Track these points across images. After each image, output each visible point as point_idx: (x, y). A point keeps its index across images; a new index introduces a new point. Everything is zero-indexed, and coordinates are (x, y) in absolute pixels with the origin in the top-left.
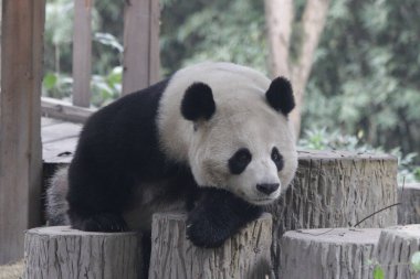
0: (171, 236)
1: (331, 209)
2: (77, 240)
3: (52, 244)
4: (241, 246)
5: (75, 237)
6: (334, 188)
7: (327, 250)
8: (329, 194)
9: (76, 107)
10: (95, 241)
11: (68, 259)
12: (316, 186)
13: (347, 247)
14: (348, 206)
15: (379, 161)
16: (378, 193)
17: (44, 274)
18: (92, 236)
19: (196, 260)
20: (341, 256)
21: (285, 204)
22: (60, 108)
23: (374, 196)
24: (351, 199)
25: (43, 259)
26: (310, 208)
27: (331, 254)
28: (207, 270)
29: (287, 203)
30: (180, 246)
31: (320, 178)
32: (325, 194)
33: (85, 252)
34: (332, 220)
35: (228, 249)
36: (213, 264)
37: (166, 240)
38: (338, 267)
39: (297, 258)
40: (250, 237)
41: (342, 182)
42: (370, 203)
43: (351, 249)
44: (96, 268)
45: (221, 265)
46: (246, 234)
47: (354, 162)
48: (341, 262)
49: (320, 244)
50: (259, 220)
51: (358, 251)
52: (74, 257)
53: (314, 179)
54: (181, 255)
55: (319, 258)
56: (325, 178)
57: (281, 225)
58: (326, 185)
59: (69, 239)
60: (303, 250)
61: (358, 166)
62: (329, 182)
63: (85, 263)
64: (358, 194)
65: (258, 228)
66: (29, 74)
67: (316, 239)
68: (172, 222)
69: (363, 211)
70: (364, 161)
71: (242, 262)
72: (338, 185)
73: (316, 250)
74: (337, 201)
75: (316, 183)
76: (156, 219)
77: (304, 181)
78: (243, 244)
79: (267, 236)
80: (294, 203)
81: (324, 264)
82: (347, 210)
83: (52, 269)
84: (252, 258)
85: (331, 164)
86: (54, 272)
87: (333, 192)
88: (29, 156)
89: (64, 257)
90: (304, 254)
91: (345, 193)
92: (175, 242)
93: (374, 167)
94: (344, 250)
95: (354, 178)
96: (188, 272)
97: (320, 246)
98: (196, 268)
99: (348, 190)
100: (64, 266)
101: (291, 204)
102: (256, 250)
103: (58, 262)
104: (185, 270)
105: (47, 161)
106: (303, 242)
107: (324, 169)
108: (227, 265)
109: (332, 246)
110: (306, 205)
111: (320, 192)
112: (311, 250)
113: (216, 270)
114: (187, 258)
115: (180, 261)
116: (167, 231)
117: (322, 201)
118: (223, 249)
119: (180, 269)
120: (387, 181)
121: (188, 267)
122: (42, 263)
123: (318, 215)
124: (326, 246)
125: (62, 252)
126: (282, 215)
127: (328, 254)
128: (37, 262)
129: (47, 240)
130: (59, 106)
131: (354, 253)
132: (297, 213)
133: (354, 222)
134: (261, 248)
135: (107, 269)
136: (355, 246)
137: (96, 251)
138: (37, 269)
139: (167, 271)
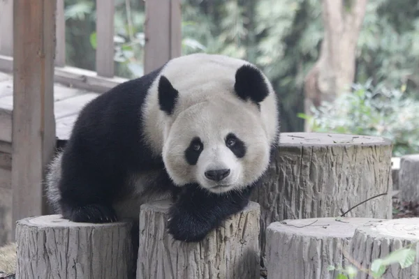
0: (156, 229)
1: (323, 196)
2: (65, 232)
3: (41, 236)
4: (226, 238)
5: (63, 229)
6: (325, 174)
7: (308, 244)
8: (321, 181)
9: (100, 78)
10: (83, 233)
11: (56, 251)
12: (308, 173)
13: (328, 241)
14: (341, 193)
15: (371, 147)
16: (371, 179)
17: (34, 265)
18: (79, 228)
19: (181, 253)
20: (322, 250)
21: (277, 191)
22: (84, 79)
23: (366, 182)
24: (343, 186)
25: (33, 251)
26: (302, 195)
27: (312, 247)
28: (192, 262)
29: (280, 190)
30: (165, 238)
31: (312, 165)
32: (317, 181)
33: (73, 245)
34: (324, 207)
35: (213, 241)
36: (198, 256)
37: (153, 232)
38: (320, 261)
39: (280, 253)
40: (235, 229)
41: (334, 169)
42: (362, 189)
43: (331, 242)
44: (84, 260)
45: (206, 257)
46: (231, 226)
47: (345, 149)
48: (322, 256)
49: (302, 237)
50: (245, 212)
51: (338, 245)
52: (62, 249)
53: (306, 166)
54: (166, 248)
55: (300, 252)
56: (316, 165)
57: (273, 213)
58: (317, 171)
59: (57, 231)
60: (285, 244)
61: (350, 153)
62: (321, 169)
63: (73, 255)
64: (350, 180)
65: (243, 220)
66: (40, 53)
67: (299, 232)
68: (158, 214)
69: (355, 197)
70: (355, 147)
71: (227, 253)
72: (330, 172)
73: (297, 243)
74: (329, 188)
75: (308, 170)
76: (144, 210)
77: (295, 168)
78: (229, 235)
79: (253, 227)
80: (286, 190)
81: (305, 258)
82: (339, 197)
83: (41, 260)
84: (239, 249)
85: (323, 150)
86: (42, 264)
87: (325, 178)
88: (42, 134)
89: (53, 250)
90: (286, 247)
91: (336, 180)
92: (160, 234)
93: (366, 153)
94: (325, 244)
95: (346, 165)
96: (174, 264)
97: (302, 240)
98: (182, 260)
99: (340, 177)
100: (52, 258)
101: (283, 191)
102: (242, 241)
103: (46, 254)
104: (170, 262)
106: (285, 236)
107: (315, 156)
108: (212, 257)
109: (313, 240)
110: (298, 192)
111: (312, 178)
112: (293, 244)
113: (200, 262)
114: (173, 251)
116: (153, 223)
117: (314, 188)
118: (208, 240)
119: (166, 260)
120: (379, 166)
121: (174, 259)
122: (31, 255)
123: (310, 201)
124: (306, 240)
125: (50, 244)
126: (274, 201)
127: (309, 248)
128: (27, 254)
129: (36, 231)
130: (83, 76)
131: (334, 246)
132: (290, 200)
133: (346, 209)
134: (247, 239)
135: (95, 259)
136: (335, 239)
137: (84, 242)
138: (27, 260)
139: (154, 262)
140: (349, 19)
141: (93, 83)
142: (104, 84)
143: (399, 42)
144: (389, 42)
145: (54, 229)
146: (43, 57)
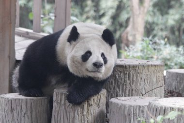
0: (61, 100)
1: (134, 87)
2: (21, 100)
3: (10, 102)
4: (91, 105)
5: (20, 99)
6: (135, 78)
7: (128, 108)
8: (133, 80)
9: (34, 33)
10: (29, 101)
12: (127, 77)
13: (136, 107)
14: (142, 86)
15: (155, 66)
16: (155, 80)
17: (6, 115)
18: (27, 99)
19: (71, 111)
20: (134, 111)
21: (114, 84)
22: (28, 33)
23: (153, 81)
24: (143, 83)
25: (6, 109)
26: (125, 86)
28: (76, 115)
29: (115, 84)
30: (65, 104)
31: (129, 73)
32: (131, 80)
33: (24, 106)
34: (134, 92)
35: (86, 106)
36: (79, 112)
37: (59, 101)
38: (133, 116)
39: (115, 111)
40: (95, 101)
41: (139, 75)
42: (151, 84)
43: (138, 107)
44: (29, 113)
45: (82, 113)
46: (94, 99)
47: (144, 66)
48: (134, 114)
50: (100, 93)
51: (141, 109)
52: (19, 108)
53: (126, 74)
54: (65, 108)
55: (124, 111)
56: (131, 73)
57: (112, 94)
58: (132, 76)
59: (17, 100)
60: (117, 108)
61: (146, 68)
62: (133, 75)
63: (24, 111)
64: (146, 80)
65: (99, 97)
66: (9, 21)
67: (123, 103)
68: (62, 94)
69: (148, 88)
70: (148, 66)
71: (92, 111)
72: (137, 76)
73: (123, 108)
74: (136, 83)
75: (127, 75)
76: (55, 91)
77: (122, 74)
78: (92, 103)
79: (103, 100)
80: (118, 84)
81: (126, 114)
83: (10, 113)
84: (97, 110)
85: (134, 67)
86: (10, 115)
87: (135, 79)
89: (15, 109)
91: (140, 80)
92: (63, 102)
93: (153, 68)
94: (135, 108)
95: (144, 73)
96: (68, 116)
97: (125, 106)
98: (72, 114)
99: (141, 79)
100: (15, 112)
101: (116, 84)
102: (98, 106)
103: (12, 110)
104: (67, 115)
105: (18, 59)
106: (117, 104)
107: (131, 69)
108: (85, 113)
109: (130, 106)
110: (123, 85)
111: (129, 79)
112: (121, 108)
113: (80, 115)
114: (68, 110)
115: (65, 111)
116: (59, 98)
117: (130, 83)
119: (65, 114)
120: (159, 74)
121: (68, 114)
122: (5, 111)
123: (128, 89)
124: (127, 106)
125: (14, 106)
126: (112, 89)
127: (128, 110)
128: (3, 110)
129: (7, 100)
131: (139, 109)
132: (119, 88)
133: (144, 93)
134: (101, 105)
135: (34, 113)
136: (140, 106)
137: (29, 105)
138: (4, 113)
139: (59, 115)
140: (142, 9)
141: (31, 35)
142: (36, 36)
143: (162, 19)
144: (158, 19)
145: (15, 99)
146: (10, 23)
